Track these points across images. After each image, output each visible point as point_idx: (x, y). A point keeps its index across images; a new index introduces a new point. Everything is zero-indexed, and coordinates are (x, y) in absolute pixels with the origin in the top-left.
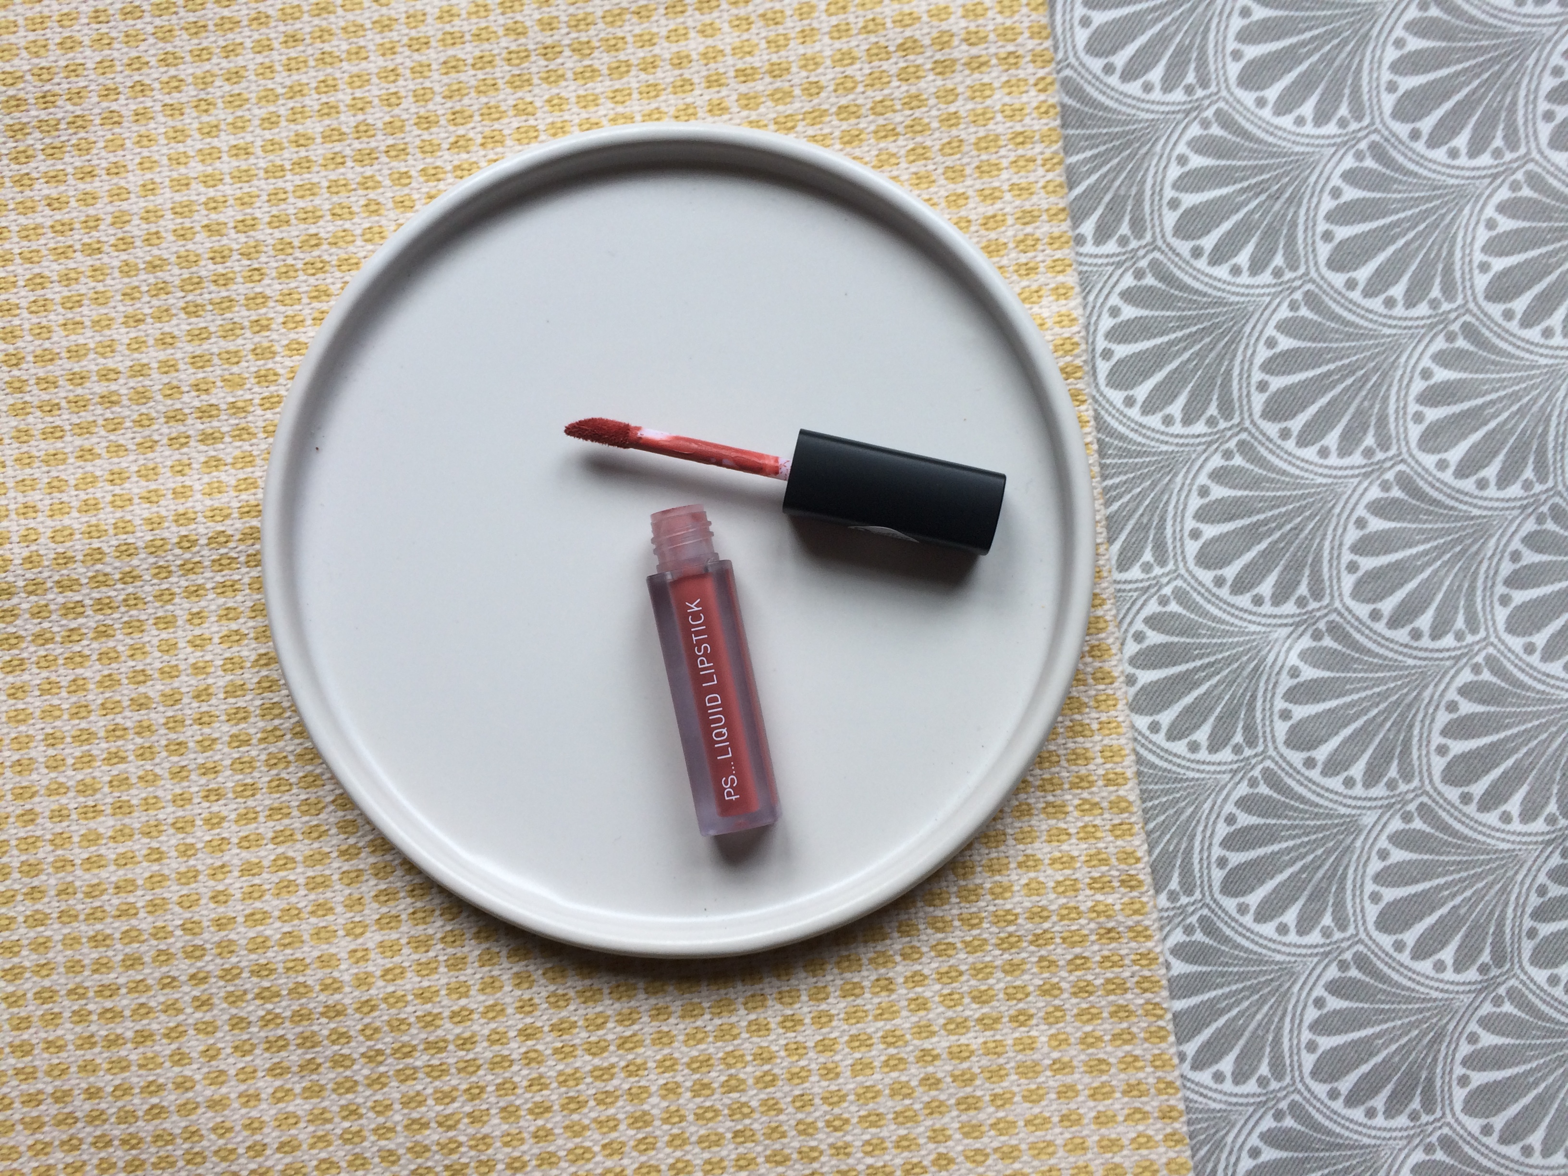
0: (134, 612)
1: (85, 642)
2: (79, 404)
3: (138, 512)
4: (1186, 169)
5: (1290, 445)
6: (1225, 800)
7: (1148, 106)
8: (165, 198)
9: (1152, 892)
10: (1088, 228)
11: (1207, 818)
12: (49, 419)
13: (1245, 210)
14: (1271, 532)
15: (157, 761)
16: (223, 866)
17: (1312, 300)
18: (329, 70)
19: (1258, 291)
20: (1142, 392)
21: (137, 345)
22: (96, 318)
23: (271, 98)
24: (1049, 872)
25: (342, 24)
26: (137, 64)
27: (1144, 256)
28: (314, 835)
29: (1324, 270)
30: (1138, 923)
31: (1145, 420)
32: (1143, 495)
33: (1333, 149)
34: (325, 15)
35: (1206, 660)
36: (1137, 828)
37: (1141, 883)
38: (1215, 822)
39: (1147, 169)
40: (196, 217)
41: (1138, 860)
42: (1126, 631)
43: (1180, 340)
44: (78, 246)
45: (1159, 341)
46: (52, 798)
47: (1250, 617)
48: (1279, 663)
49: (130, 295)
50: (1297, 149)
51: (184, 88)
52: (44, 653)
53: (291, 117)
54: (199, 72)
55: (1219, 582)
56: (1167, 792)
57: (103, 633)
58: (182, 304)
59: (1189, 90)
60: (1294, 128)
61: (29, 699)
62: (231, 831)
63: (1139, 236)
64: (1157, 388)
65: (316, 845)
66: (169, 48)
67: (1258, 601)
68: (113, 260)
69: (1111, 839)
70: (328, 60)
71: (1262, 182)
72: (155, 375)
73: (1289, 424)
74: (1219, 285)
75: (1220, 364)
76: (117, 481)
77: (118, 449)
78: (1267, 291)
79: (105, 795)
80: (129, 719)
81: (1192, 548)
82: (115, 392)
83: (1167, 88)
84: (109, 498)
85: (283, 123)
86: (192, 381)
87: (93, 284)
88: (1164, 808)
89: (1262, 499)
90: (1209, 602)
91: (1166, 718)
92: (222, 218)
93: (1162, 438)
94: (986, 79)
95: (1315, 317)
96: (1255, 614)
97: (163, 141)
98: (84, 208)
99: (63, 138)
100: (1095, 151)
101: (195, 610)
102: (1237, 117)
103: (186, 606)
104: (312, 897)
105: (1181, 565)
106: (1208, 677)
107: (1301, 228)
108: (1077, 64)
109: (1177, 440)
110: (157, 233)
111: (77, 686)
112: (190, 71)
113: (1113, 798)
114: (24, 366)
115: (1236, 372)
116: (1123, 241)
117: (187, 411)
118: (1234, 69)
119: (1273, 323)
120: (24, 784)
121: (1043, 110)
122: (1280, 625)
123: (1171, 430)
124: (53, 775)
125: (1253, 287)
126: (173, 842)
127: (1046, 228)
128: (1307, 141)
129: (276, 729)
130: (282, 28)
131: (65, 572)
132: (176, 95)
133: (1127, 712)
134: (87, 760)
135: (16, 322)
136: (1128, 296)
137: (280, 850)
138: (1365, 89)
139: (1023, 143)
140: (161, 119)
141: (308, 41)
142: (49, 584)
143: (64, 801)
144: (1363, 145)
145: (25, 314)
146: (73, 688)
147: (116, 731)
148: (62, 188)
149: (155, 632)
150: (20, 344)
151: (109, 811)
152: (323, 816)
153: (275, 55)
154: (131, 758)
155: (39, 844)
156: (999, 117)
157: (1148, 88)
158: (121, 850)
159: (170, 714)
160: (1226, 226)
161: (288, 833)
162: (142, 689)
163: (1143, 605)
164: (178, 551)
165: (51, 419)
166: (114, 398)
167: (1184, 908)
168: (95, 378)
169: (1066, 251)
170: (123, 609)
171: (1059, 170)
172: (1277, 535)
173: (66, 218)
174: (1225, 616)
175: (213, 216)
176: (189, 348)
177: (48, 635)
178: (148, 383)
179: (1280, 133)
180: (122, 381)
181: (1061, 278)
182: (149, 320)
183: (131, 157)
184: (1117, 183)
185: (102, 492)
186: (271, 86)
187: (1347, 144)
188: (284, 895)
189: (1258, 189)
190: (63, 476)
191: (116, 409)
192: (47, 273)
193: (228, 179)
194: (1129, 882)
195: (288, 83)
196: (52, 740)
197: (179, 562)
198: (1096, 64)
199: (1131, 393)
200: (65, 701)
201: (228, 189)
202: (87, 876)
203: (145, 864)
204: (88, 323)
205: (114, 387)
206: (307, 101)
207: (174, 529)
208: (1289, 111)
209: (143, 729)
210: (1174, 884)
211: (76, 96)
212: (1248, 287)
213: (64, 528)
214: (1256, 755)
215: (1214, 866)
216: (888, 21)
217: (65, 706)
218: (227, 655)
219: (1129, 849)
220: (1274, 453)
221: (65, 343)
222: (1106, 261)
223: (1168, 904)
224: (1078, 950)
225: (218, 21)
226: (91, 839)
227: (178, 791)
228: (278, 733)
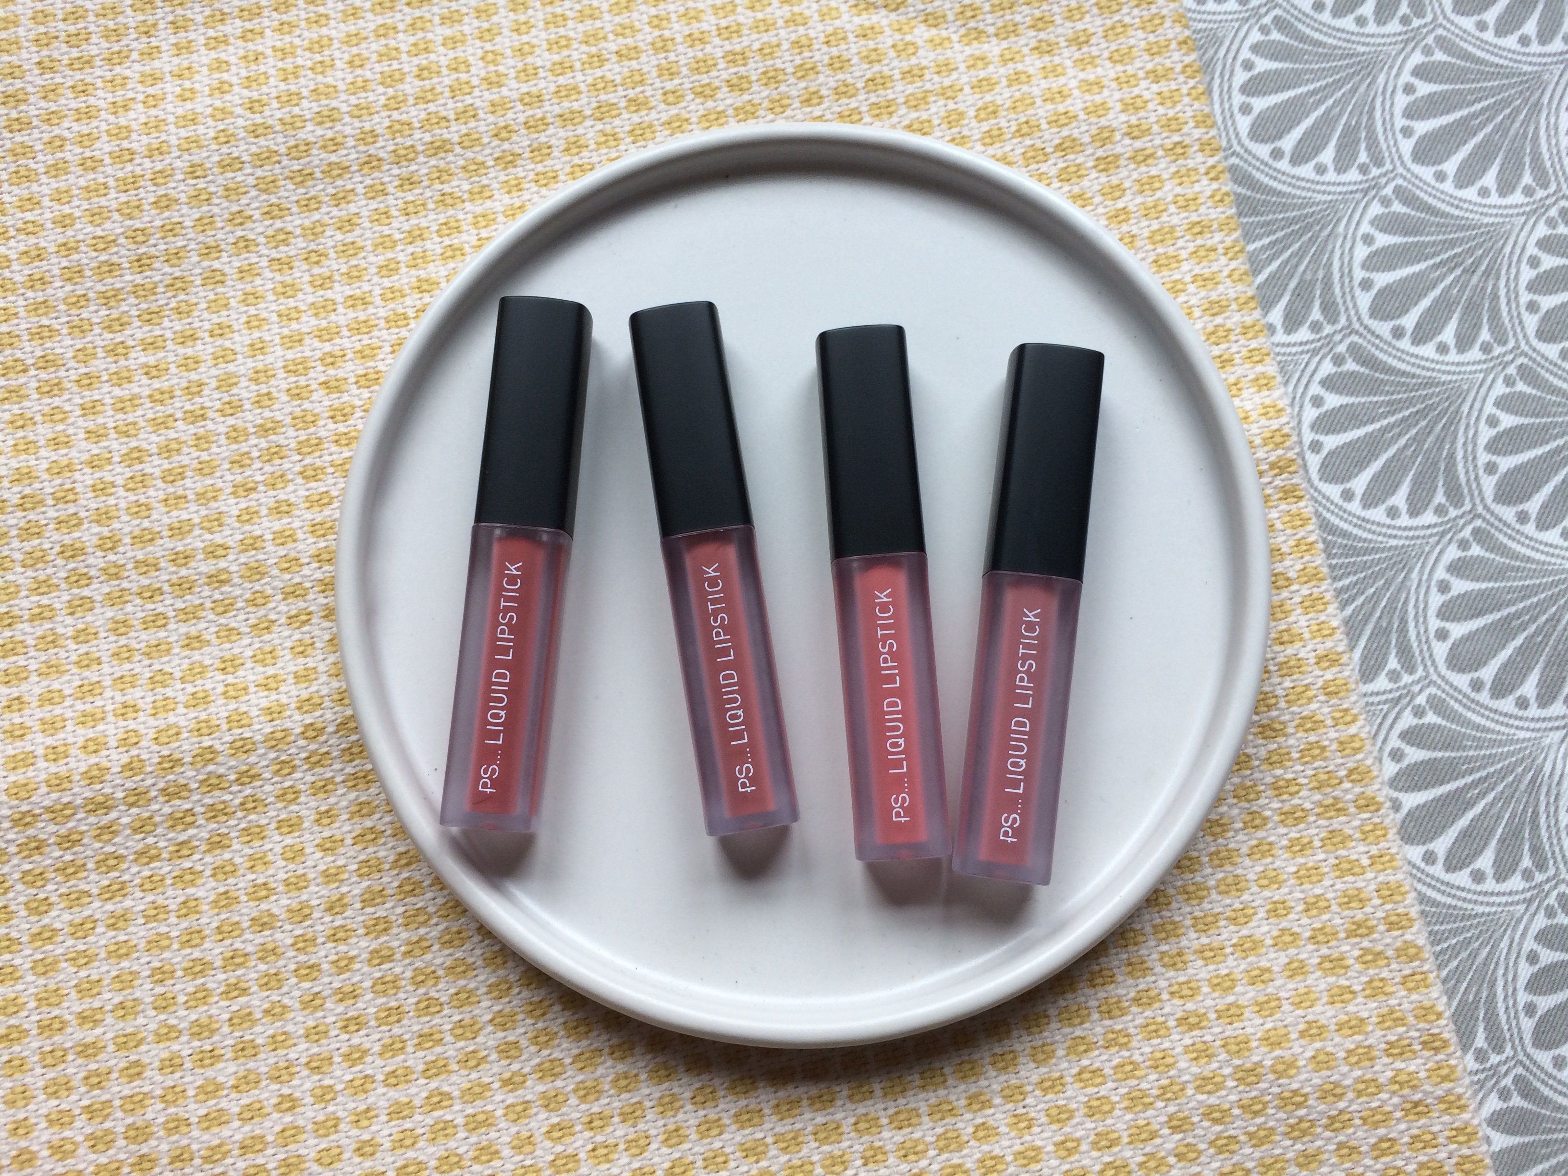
0: (252, 817)
1: (196, 857)
2: (183, 586)
3: (254, 701)
4: (1374, 248)
5: (1530, 528)
6: (1524, 935)
7: (1324, 188)
8: (276, 356)
9: (1459, 1053)
10: (1276, 316)
11: (1507, 958)
12: (150, 606)
13: (1442, 286)
14: (1524, 627)
15: (285, 989)
16: (368, 1110)
17: (1526, 373)
18: (451, 212)
19: (1469, 368)
20: (1360, 483)
21: (248, 516)
22: (200, 490)
23: (388, 244)
24: (1337, 1040)
25: (462, 163)
26: (239, 218)
27: (1341, 342)
28: (472, 1063)
29: (1535, 342)
30: (1449, 1092)
31: (1369, 514)
32: (1377, 596)
33: (1523, 219)
34: (443, 155)
35: (1477, 776)
36: (1431, 976)
37: (1446, 1043)
38: (1515, 962)
39: (1332, 252)
40: (312, 374)
41: (1439, 1015)
42: (1381, 749)
43: (1393, 426)
44: (179, 415)
45: (1370, 428)
46: (162, 1045)
47: (1516, 723)
48: (1558, 772)
49: (238, 463)
50: (1486, 220)
51: (293, 241)
52: (148, 873)
53: (412, 263)
54: (307, 223)
55: (1477, 685)
56: (1455, 933)
57: (217, 843)
58: (298, 468)
59: (1364, 169)
60: (1479, 200)
61: (132, 929)
62: (375, 1066)
63: (1333, 321)
64: (1375, 478)
65: (474, 1075)
66: (274, 200)
67: (1523, 703)
68: (220, 426)
69: (1404, 993)
70: (449, 201)
71: (1455, 256)
72: (270, 548)
73: (1526, 506)
74: (1428, 364)
75: (1440, 448)
76: (230, 669)
77: (229, 633)
78: (1479, 367)
79: (225, 1036)
80: (250, 941)
81: (1441, 650)
82: (225, 570)
83: (1341, 169)
84: (221, 689)
85: (403, 270)
86: (313, 550)
87: (196, 454)
88: (1455, 951)
89: (1510, 590)
90: (1469, 709)
91: (1441, 845)
92: (341, 374)
93: (1389, 532)
94: (1154, 172)
95: (1534, 392)
96: (1521, 718)
97: (271, 297)
98: (186, 374)
99: (161, 302)
100: (1273, 238)
101: (323, 809)
102: (1418, 192)
103: (313, 804)
104: (473, 1139)
105: (1432, 670)
106: (1482, 795)
107: (1503, 300)
108: (1242, 152)
109: (1405, 534)
110: (269, 394)
111: (189, 907)
112: (298, 222)
113: (1399, 944)
114: (121, 549)
115: (1460, 454)
116: (1316, 327)
117: (308, 585)
118: (1407, 146)
119: (1490, 401)
120: (129, 1030)
121: (1217, 198)
122: (1551, 729)
123: (1398, 522)
124: (162, 1017)
125: (1463, 364)
126: (308, 1085)
127: (1237, 317)
128: (1495, 211)
129: (421, 939)
130: (396, 171)
131: (171, 777)
132: (283, 248)
133: (1399, 842)
134: (201, 996)
135: (112, 501)
136: (1329, 383)
137: (433, 1085)
138: (1546, 156)
139: (1200, 233)
140: (268, 274)
141: (425, 183)
142: (153, 794)
143: (175, 1047)
144: (1553, 212)
145: (121, 492)
146: (184, 911)
147: (234, 959)
148: (161, 354)
149: (278, 838)
150: (116, 525)
151: (230, 1055)
152: (480, 1039)
153: (391, 200)
154: (254, 989)
155: (147, 1102)
156: (1172, 209)
157: (1321, 169)
158: (245, 1101)
159: (298, 932)
160: (1425, 303)
161: (441, 1063)
162: (264, 906)
163: (1396, 719)
164: (302, 743)
165: (152, 606)
166: (223, 577)
167: (1495, 1068)
168: (202, 557)
169: (1261, 340)
170: (240, 814)
171: (1242, 258)
172: (1532, 628)
173: (166, 386)
174: (1488, 724)
175: (331, 372)
176: (308, 516)
177: (153, 852)
178: (261, 557)
179: (1466, 206)
180: (231, 557)
181: (1259, 368)
182: (261, 488)
183: (236, 316)
184: (1302, 268)
185: (214, 683)
186: (387, 232)
187: (1537, 211)
188: (441, 1140)
189: (1452, 263)
190: (167, 669)
191: (226, 588)
192: (144, 445)
193: (345, 332)
194: (1433, 1044)
195: (406, 227)
196: (161, 975)
197: (303, 755)
198: (1263, 150)
199: (1348, 486)
200: (174, 927)
201: (347, 342)
202: (206, 1137)
203: (275, 1115)
204: (191, 497)
205: (223, 564)
206: (428, 245)
207: (297, 717)
208: (1470, 183)
209: (268, 952)
210: (1480, 1041)
211: (175, 256)
212: (1458, 364)
213: (169, 727)
214: (1548, 880)
215: (1522, 1015)
216: (1043, 122)
217: (174, 934)
218: (362, 857)
219: (1427, 1003)
220: (1514, 539)
221: (166, 520)
222: (1300, 349)
223: (1476, 1066)
224: (1382, 1131)
225: (326, 168)
226: (210, 1090)
227: (311, 1023)
228: (425, 944)
